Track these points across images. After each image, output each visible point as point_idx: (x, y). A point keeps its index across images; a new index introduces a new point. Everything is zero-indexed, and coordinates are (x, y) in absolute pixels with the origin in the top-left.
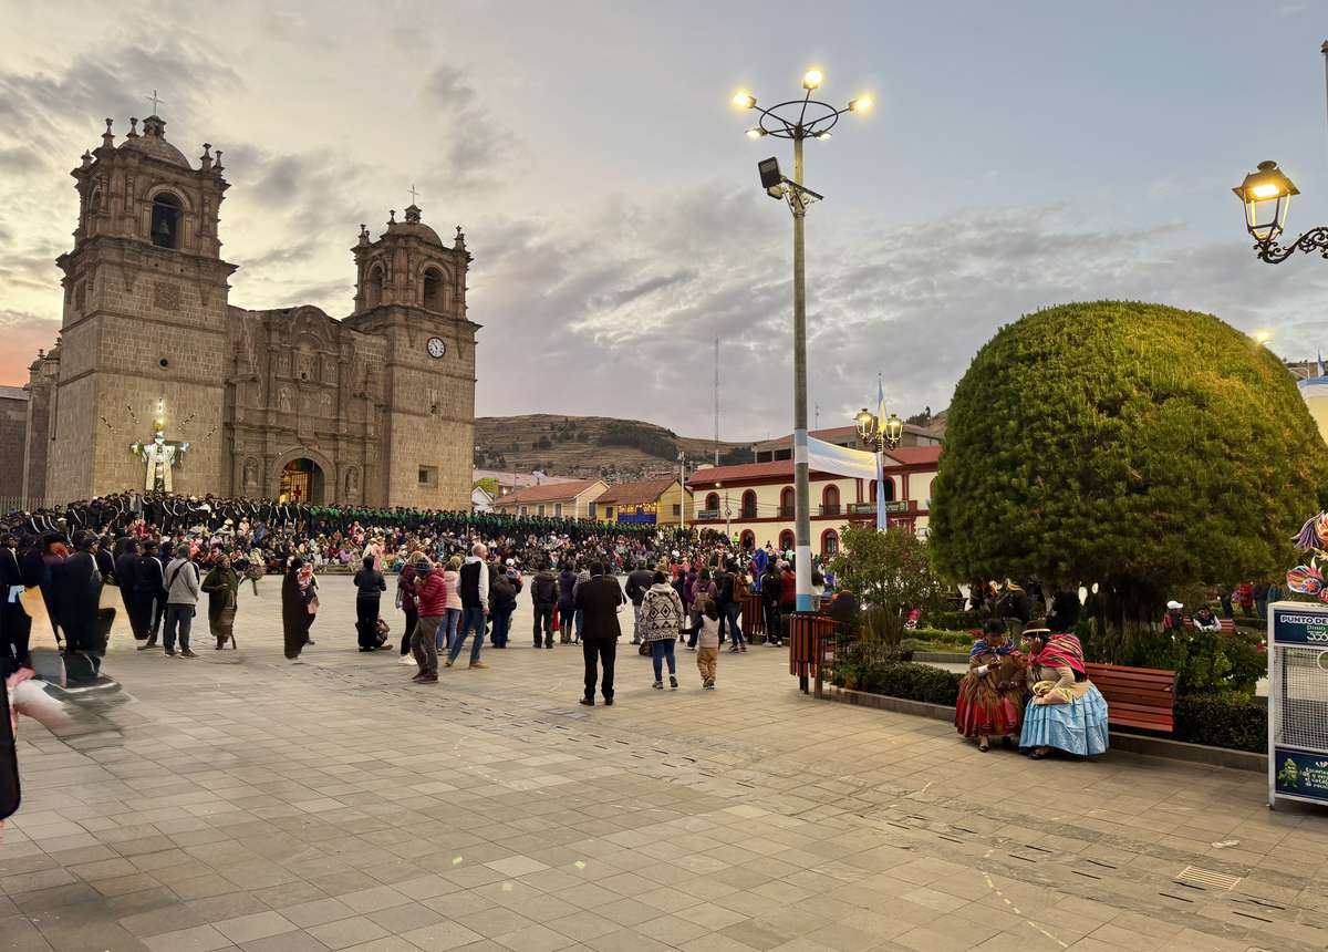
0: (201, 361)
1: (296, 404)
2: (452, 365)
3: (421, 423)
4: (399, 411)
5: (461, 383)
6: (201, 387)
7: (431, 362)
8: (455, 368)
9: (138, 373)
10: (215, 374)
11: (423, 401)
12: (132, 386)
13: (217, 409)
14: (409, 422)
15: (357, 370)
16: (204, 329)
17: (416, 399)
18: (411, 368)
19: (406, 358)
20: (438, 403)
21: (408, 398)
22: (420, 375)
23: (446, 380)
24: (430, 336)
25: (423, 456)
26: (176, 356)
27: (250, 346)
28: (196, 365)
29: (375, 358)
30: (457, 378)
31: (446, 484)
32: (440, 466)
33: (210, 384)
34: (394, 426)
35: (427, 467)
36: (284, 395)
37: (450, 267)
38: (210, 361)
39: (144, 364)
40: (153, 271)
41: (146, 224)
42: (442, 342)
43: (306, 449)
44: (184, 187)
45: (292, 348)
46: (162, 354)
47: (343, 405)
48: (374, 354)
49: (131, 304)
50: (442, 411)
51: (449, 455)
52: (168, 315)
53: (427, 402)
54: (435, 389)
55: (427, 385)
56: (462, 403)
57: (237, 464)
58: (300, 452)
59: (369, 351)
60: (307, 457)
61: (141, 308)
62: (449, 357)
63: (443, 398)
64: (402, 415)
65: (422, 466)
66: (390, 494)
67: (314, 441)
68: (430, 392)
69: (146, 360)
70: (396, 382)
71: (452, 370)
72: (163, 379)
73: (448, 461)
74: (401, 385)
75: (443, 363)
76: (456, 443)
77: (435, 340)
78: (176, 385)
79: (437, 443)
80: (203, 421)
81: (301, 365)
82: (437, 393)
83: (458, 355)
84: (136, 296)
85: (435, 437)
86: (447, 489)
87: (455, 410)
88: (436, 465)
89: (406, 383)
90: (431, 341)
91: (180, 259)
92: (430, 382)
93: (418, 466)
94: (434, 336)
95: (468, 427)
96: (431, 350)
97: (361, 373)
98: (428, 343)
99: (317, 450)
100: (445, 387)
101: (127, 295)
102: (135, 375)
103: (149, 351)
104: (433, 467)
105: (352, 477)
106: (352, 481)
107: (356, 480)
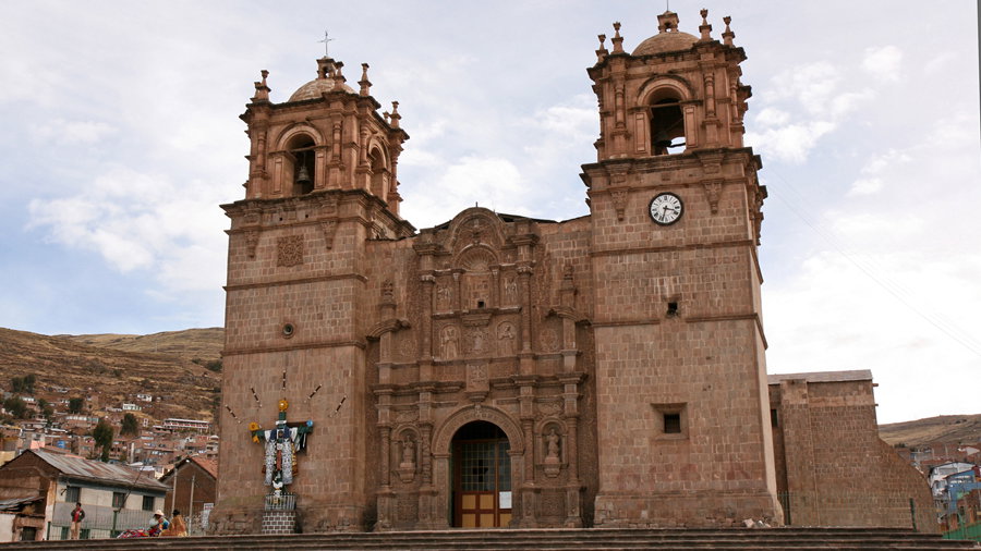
0: (327, 318)
1: (463, 344)
2: (700, 229)
3: (647, 336)
4: (606, 324)
5: (722, 253)
6: (328, 349)
7: (658, 235)
8: (705, 231)
9: (262, 349)
10: (343, 330)
11: (648, 298)
12: (255, 365)
13: (346, 374)
14: (627, 338)
15: (550, 279)
16: (330, 278)
17: (635, 298)
18: (622, 252)
19: (613, 240)
20: (677, 297)
21: (621, 301)
22: (639, 260)
23: (691, 255)
24: (653, 193)
25: (655, 389)
26: (302, 319)
27: (401, 283)
28: (322, 324)
29: (579, 252)
30: (708, 247)
31: (707, 433)
32: (690, 402)
33: (337, 344)
34: (600, 349)
35: (669, 406)
36: (447, 338)
37: (694, 78)
38: (337, 315)
39: (268, 336)
40: (275, 227)
41: (277, 179)
42: (676, 197)
43: (478, 407)
44: (317, 123)
45: (452, 272)
46: (285, 319)
47: (526, 333)
48: (576, 249)
49: (255, 271)
50: (686, 309)
51: (707, 379)
52: (292, 273)
53: (656, 298)
54: (669, 276)
55: (654, 272)
56: (725, 288)
57: (385, 441)
58: (471, 412)
59: (567, 245)
60: (482, 419)
61: (265, 272)
62: (691, 217)
63: (687, 286)
64: (611, 329)
65: (662, 405)
66: (602, 458)
67: (488, 393)
68: (662, 283)
69: (270, 330)
70: (598, 280)
71: (700, 237)
72: (287, 349)
73: (705, 390)
74: (608, 282)
75: (682, 230)
76: (719, 358)
77: (662, 198)
78: (300, 353)
79: (681, 362)
80: (331, 391)
81: (476, 290)
82: (675, 281)
83: (708, 211)
84: (260, 261)
85: (676, 355)
86: (708, 438)
87: (711, 302)
88: (682, 401)
89: (616, 278)
90: (656, 202)
91: (303, 204)
92: (659, 267)
93: (656, 407)
94: (659, 192)
95: (742, 324)
96: (656, 214)
97: (557, 281)
98: (650, 206)
99: (494, 405)
100: (688, 268)
101: (251, 262)
102: (257, 351)
103: (273, 321)
104: (683, 405)
105: (553, 439)
106: (553, 446)
107: (559, 444)
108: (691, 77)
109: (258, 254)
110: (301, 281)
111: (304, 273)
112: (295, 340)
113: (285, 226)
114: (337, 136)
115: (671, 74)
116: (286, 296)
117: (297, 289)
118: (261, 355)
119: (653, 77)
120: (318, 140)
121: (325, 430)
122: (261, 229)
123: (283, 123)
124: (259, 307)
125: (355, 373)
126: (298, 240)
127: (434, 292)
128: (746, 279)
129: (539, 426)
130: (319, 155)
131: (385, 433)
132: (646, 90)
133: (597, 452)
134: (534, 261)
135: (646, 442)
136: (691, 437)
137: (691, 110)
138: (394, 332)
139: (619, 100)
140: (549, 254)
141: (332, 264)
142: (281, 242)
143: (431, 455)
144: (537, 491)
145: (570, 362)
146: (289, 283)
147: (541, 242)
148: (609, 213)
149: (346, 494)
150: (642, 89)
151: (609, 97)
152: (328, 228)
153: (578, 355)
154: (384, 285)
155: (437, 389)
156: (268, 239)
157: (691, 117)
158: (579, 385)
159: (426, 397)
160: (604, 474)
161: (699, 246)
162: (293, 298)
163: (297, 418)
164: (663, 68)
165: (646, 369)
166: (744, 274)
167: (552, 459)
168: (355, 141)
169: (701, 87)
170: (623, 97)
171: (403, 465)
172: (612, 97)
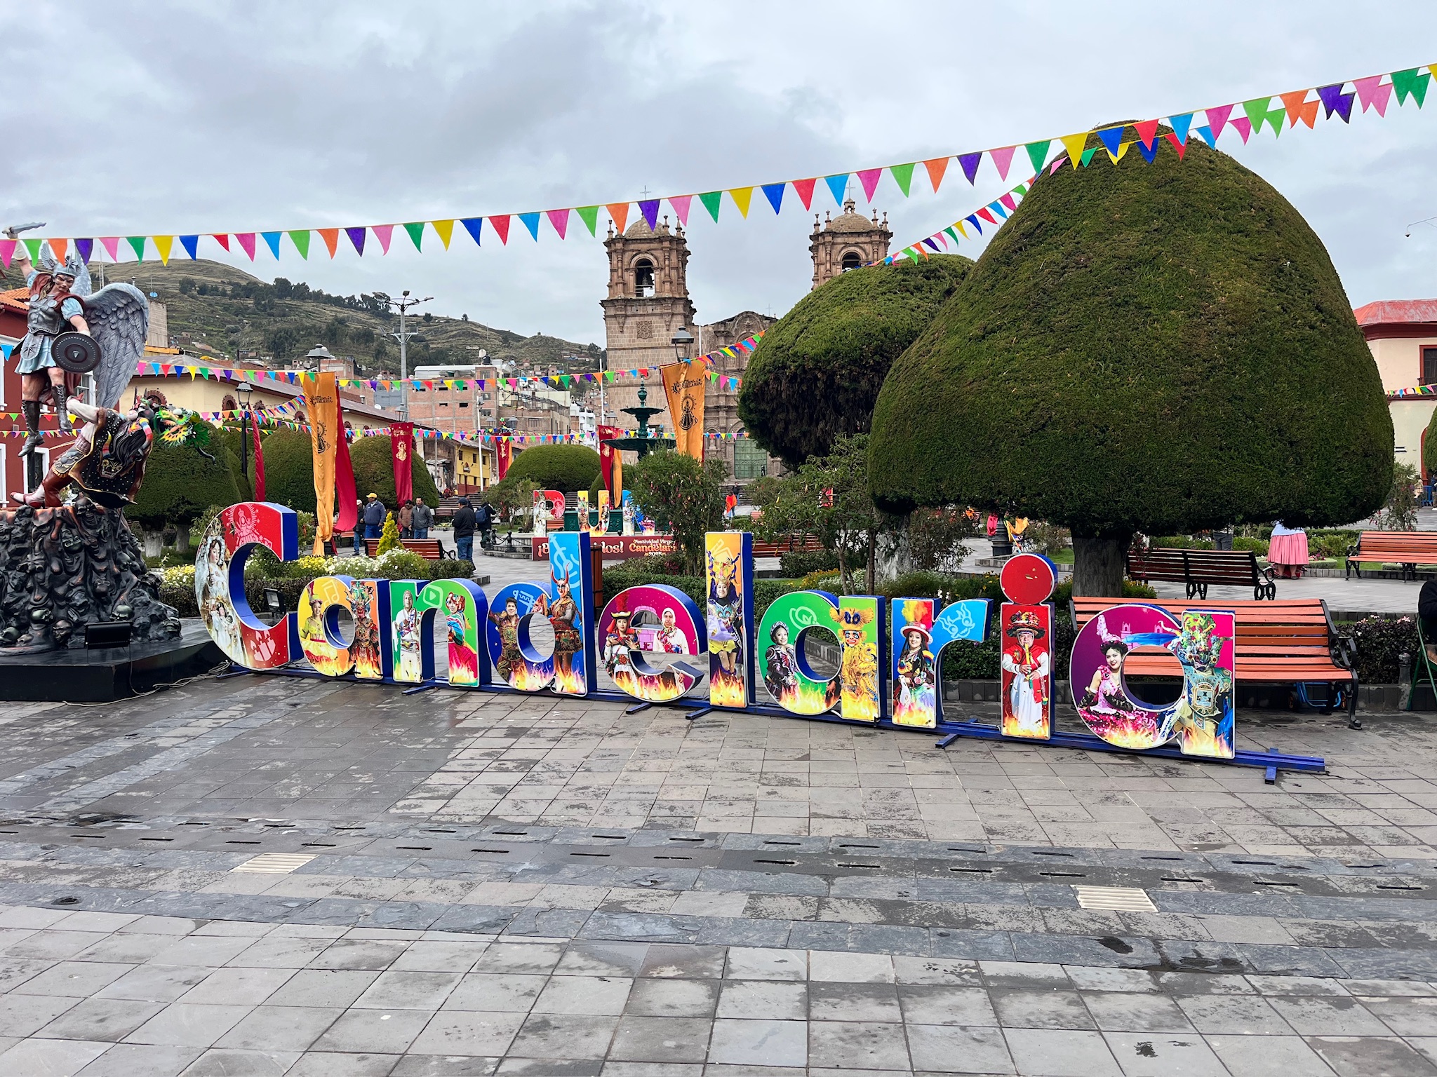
9: (631, 384)
12: (629, 393)
16: (669, 347)
37: (868, 248)
40: (635, 316)
41: (631, 285)
44: (653, 252)
49: (624, 340)
52: (646, 343)
61: (630, 341)
78: (654, 388)
91: (650, 303)
101: (620, 335)
102: (629, 386)
108: (866, 246)
109: (626, 330)
110: (652, 348)
111: (652, 343)
112: (650, 380)
113: (641, 315)
114: (667, 262)
115: (856, 244)
116: (643, 356)
117: (649, 352)
118: (631, 388)
119: (847, 245)
120: (655, 263)
122: (626, 316)
123: (633, 251)
124: (628, 361)
126: (650, 323)
130: (655, 273)
132: (843, 251)
139: (828, 257)
142: (638, 324)
143: (725, 444)
146: (645, 348)
150: (840, 251)
151: (822, 254)
152: (667, 318)
155: (729, 410)
156: (630, 322)
159: (722, 414)
162: (648, 357)
164: (852, 240)
168: (676, 265)
170: (830, 255)
172: (824, 255)
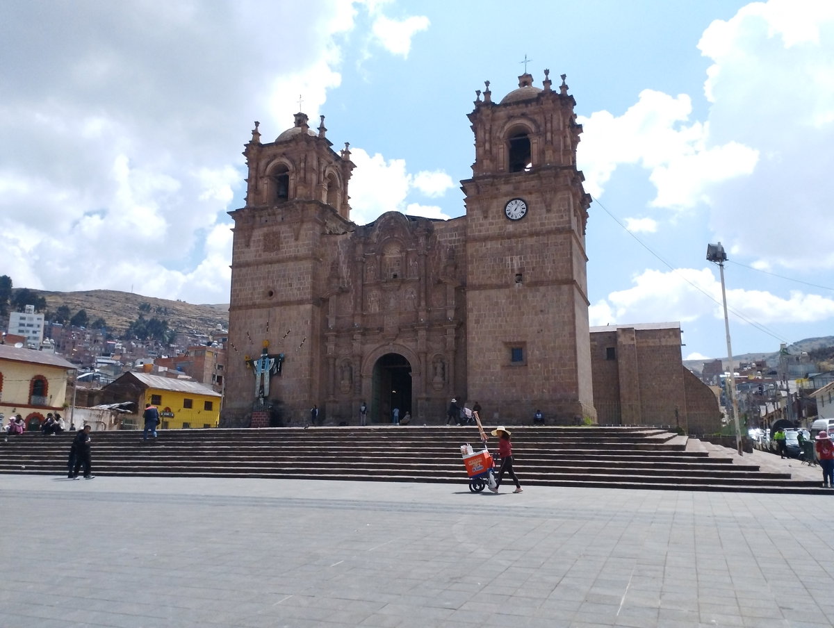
0: (294, 286)
1: (383, 303)
2: (538, 223)
3: (501, 296)
4: (474, 288)
5: (552, 239)
6: (295, 306)
7: (510, 228)
8: (542, 224)
9: (254, 306)
10: (305, 294)
11: (503, 271)
12: (249, 317)
13: (306, 322)
14: (488, 297)
15: (440, 259)
16: (296, 258)
18: (486, 239)
19: (480, 231)
20: (522, 269)
21: (484, 272)
22: (496, 245)
23: (532, 240)
24: (507, 199)
25: (505, 331)
26: (278, 286)
27: (344, 263)
28: (292, 289)
29: (459, 240)
30: (543, 235)
31: (539, 361)
32: (529, 340)
33: (301, 302)
34: (470, 305)
35: (515, 343)
36: (372, 299)
37: (540, 118)
38: (301, 284)
39: (258, 298)
40: (263, 226)
41: (265, 194)
42: (523, 201)
43: (391, 344)
44: (290, 156)
45: (375, 256)
46: (269, 287)
47: (422, 295)
48: (457, 238)
49: (250, 255)
50: (528, 278)
51: (540, 325)
52: (273, 256)
53: (507, 271)
54: (517, 255)
55: (507, 253)
56: (554, 263)
57: (331, 366)
58: (387, 347)
59: (452, 236)
60: (393, 352)
61: (255, 257)
62: (533, 215)
63: (528, 263)
64: (477, 292)
65: (510, 343)
66: (469, 378)
67: (397, 335)
68: (512, 260)
69: (259, 294)
70: (470, 259)
71: (539, 228)
72: (269, 306)
73: (538, 332)
74: (476, 260)
75: (526, 224)
76: (548, 311)
77: (513, 202)
78: (278, 309)
79: (523, 314)
80: (297, 334)
81: (392, 267)
82: (521, 259)
83: (545, 210)
84: (253, 249)
85: (520, 308)
86: (539, 365)
87: (545, 273)
88: (523, 340)
89: (481, 257)
90: (510, 205)
91: (280, 210)
92: (510, 249)
93: (506, 344)
94: (512, 198)
95: (565, 288)
96: (509, 214)
97: (444, 260)
98: (505, 208)
99: (402, 343)
100: (529, 250)
101: (246, 250)
102: (251, 307)
103: (261, 287)
104: (524, 343)
105: (439, 366)
106: (439, 370)
107: (443, 369)
108: (536, 117)
109: (252, 244)
110: (278, 261)
111: (280, 256)
112: (274, 300)
113: (269, 225)
114: (302, 165)
115: (523, 115)
116: (269, 272)
117: (276, 267)
118: (254, 311)
119: (510, 117)
120: (291, 166)
121: (293, 360)
122: (253, 228)
123: (269, 156)
124: (252, 279)
125: (312, 322)
126: (277, 234)
127: (364, 268)
128: (569, 256)
129: (430, 356)
130: (291, 177)
131: (331, 361)
132: (506, 128)
133: (466, 373)
134: (429, 247)
135: (498, 367)
136: (529, 365)
137: (536, 141)
138: (338, 295)
139: (487, 135)
140: (439, 242)
141: (298, 250)
142: (266, 236)
143: (361, 376)
144: (428, 399)
145: (451, 314)
146: (271, 263)
147: (434, 234)
148: (477, 213)
149: (305, 401)
150: (503, 127)
151: (481, 133)
152: (296, 226)
153: (456, 310)
154: (333, 264)
155: (365, 332)
156: (258, 234)
157: (535, 145)
158: (456, 329)
159: (358, 337)
160: (470, 389)
161: (537, 234)
162: (274, 273)
163: (274, 351)
164: (517, 111)
165: (500, 318)
166: (567, 253)
167: (438, 379)
168: (315, 168)
169: (543, 125)
170: (490, 133)
171: (342, 382)
172: (483, 133)
